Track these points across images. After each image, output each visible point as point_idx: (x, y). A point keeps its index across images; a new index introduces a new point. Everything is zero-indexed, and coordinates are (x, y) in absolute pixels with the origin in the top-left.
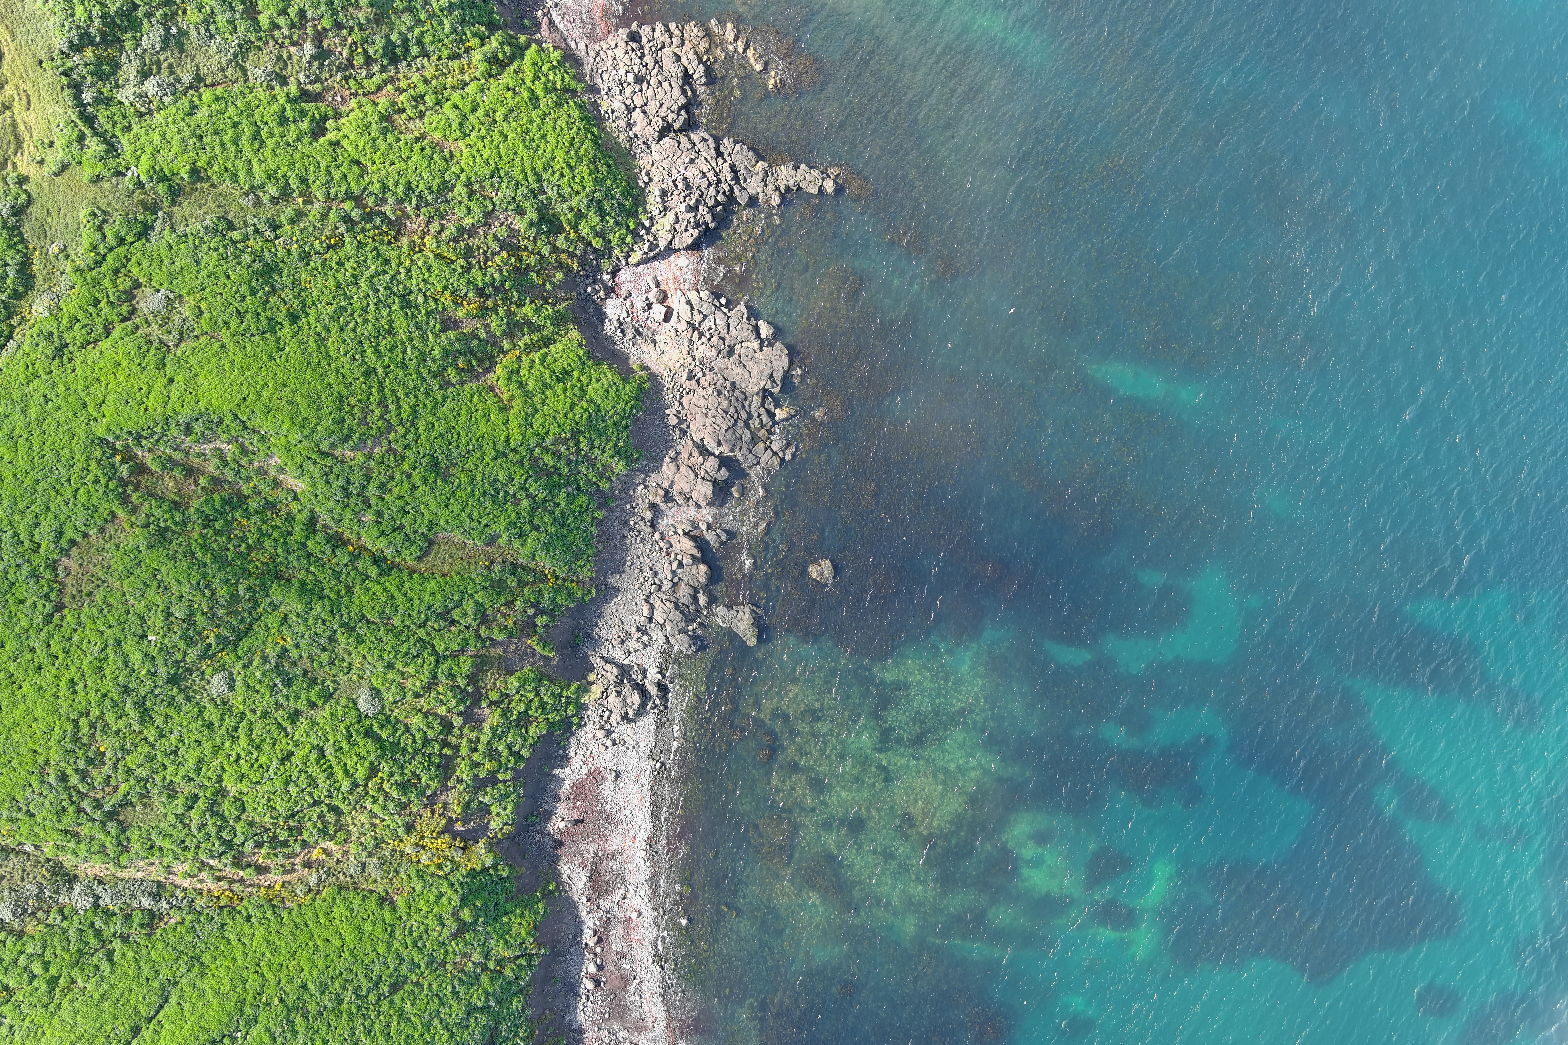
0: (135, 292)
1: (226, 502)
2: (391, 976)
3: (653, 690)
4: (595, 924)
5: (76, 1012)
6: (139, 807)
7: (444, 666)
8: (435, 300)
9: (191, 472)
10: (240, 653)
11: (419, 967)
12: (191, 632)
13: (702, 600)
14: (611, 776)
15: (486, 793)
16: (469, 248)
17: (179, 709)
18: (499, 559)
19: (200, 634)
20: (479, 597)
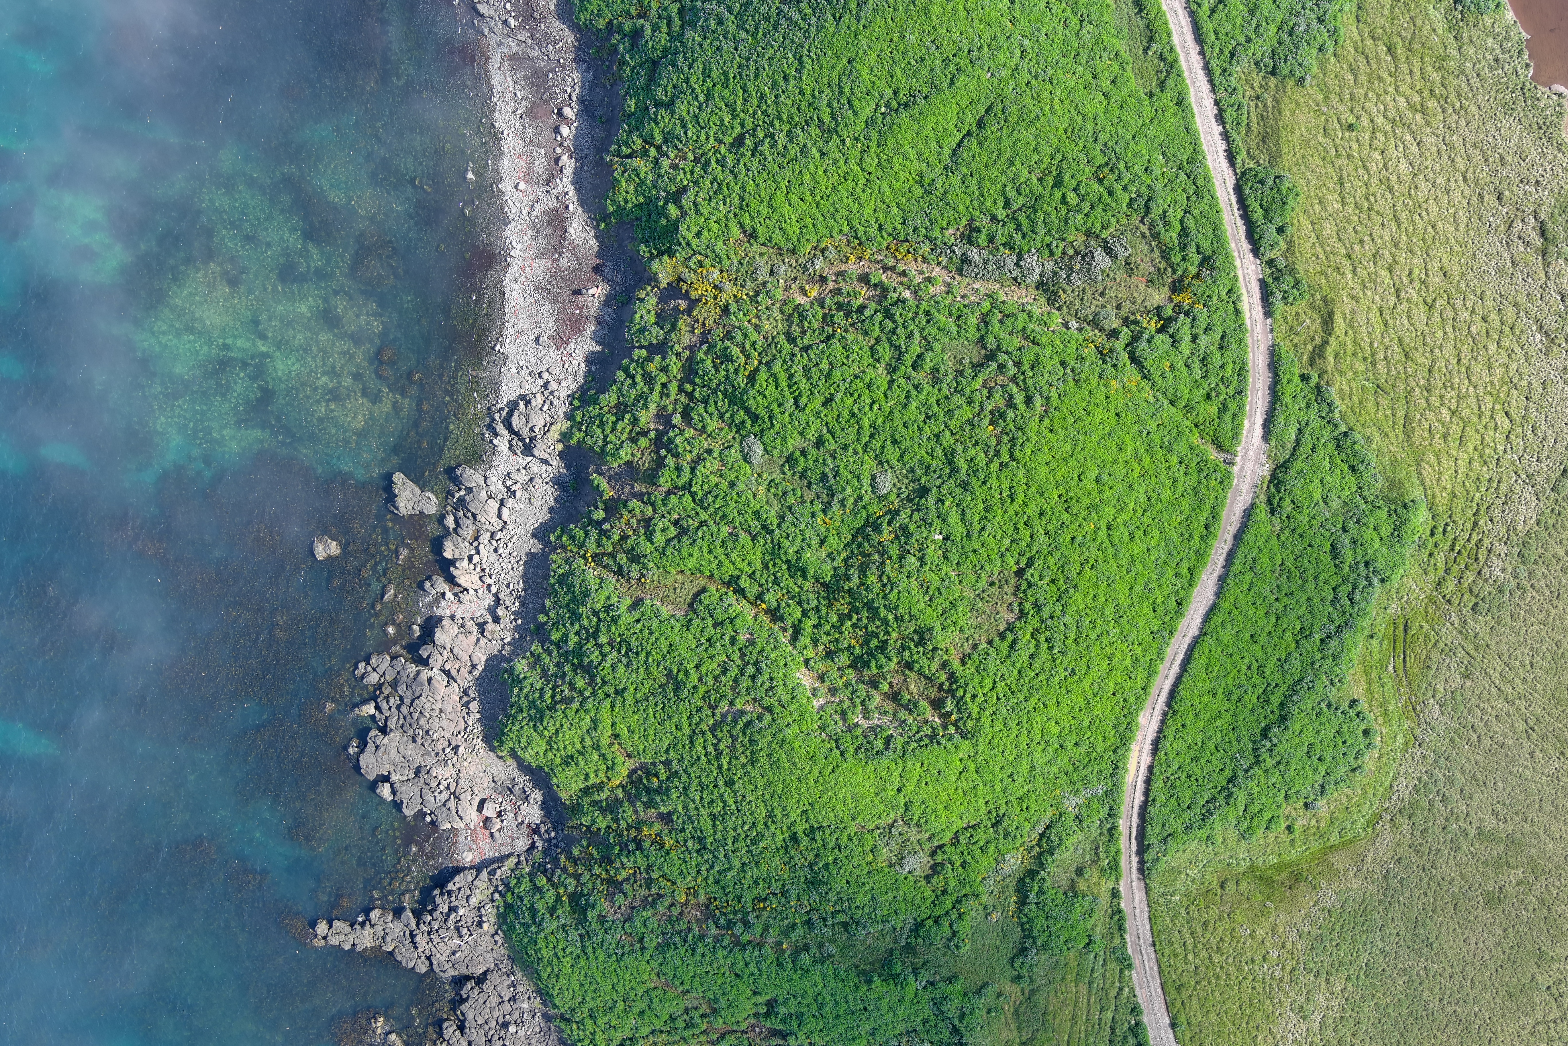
0: (930, 872)
1: (867, 665)
2: (743, 154)
3: (500, 428)
4: (561, 179)
5: (1036, 149)
6: (966, 361)
7: (683, 480)
8: (677, 842)
9: (894, 697)
10: (864, 513)
11: (717, 162)
12: (903, 540)
13: (450, 521)
14: (544, 339)
15: (657, 337)
16: (648, 887)
17: (921, 462)
18: (633, 582)
19: (897, 537)
20: (649, 548)
